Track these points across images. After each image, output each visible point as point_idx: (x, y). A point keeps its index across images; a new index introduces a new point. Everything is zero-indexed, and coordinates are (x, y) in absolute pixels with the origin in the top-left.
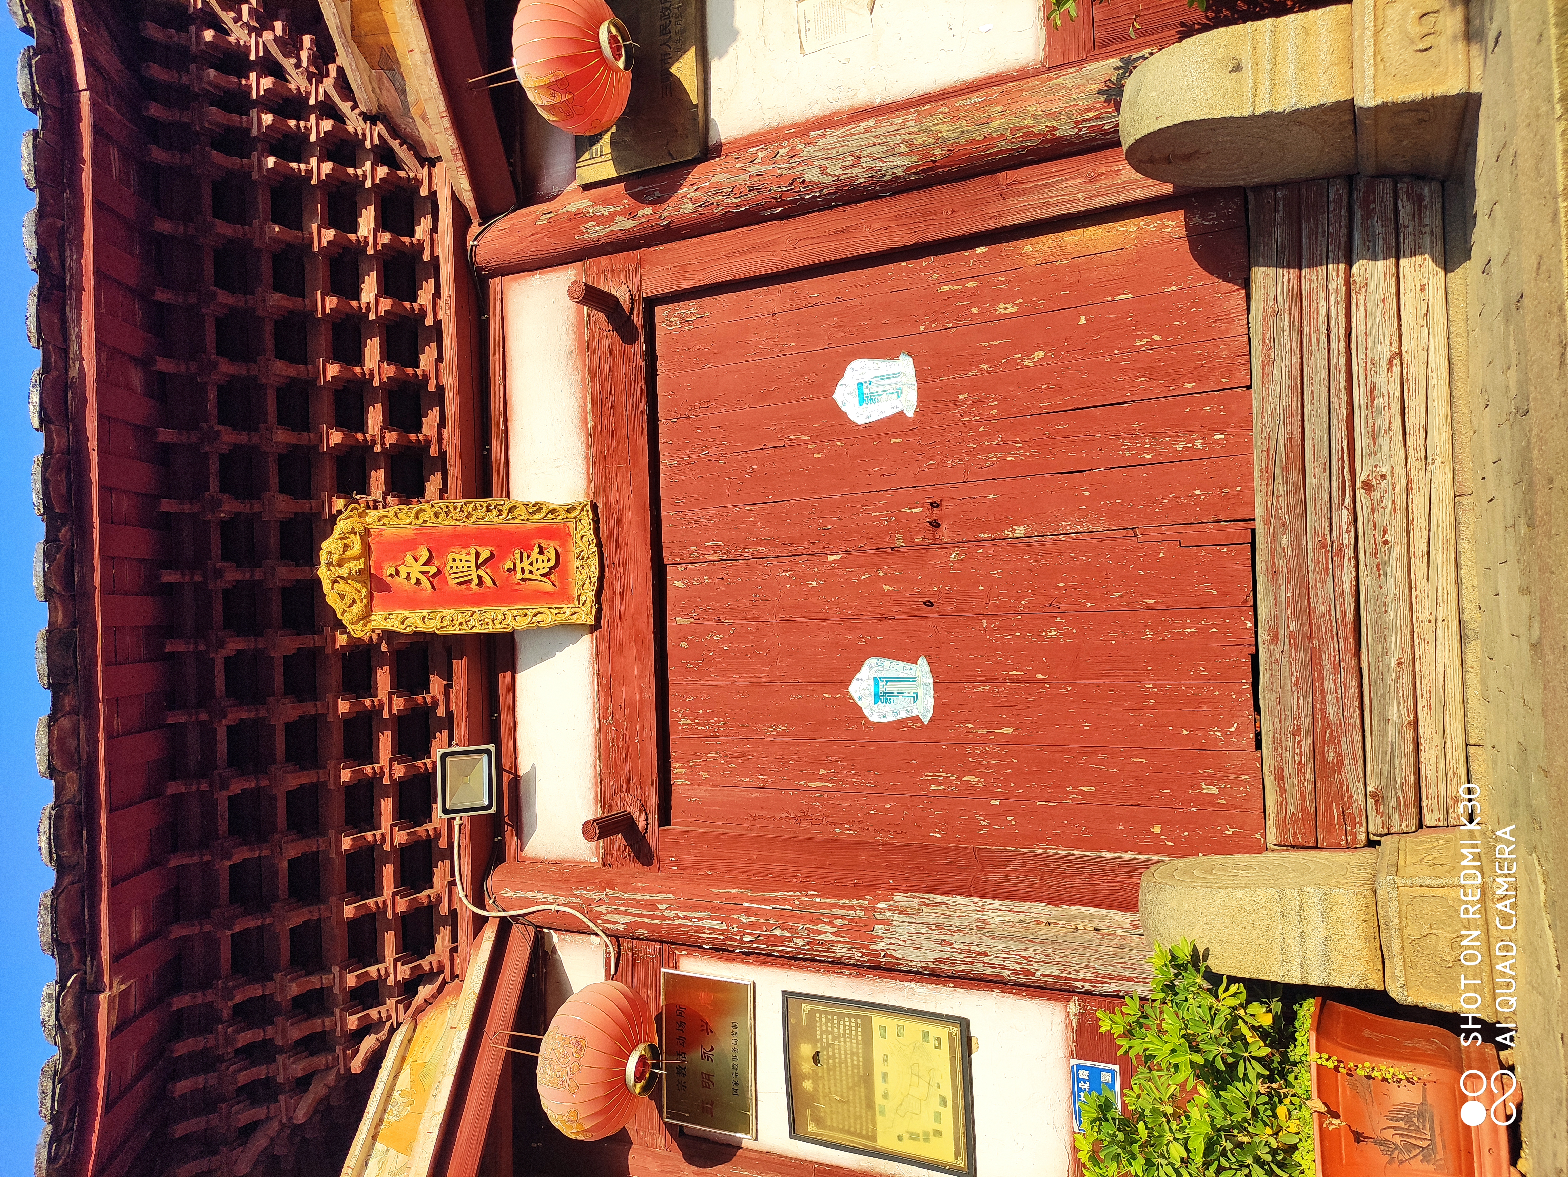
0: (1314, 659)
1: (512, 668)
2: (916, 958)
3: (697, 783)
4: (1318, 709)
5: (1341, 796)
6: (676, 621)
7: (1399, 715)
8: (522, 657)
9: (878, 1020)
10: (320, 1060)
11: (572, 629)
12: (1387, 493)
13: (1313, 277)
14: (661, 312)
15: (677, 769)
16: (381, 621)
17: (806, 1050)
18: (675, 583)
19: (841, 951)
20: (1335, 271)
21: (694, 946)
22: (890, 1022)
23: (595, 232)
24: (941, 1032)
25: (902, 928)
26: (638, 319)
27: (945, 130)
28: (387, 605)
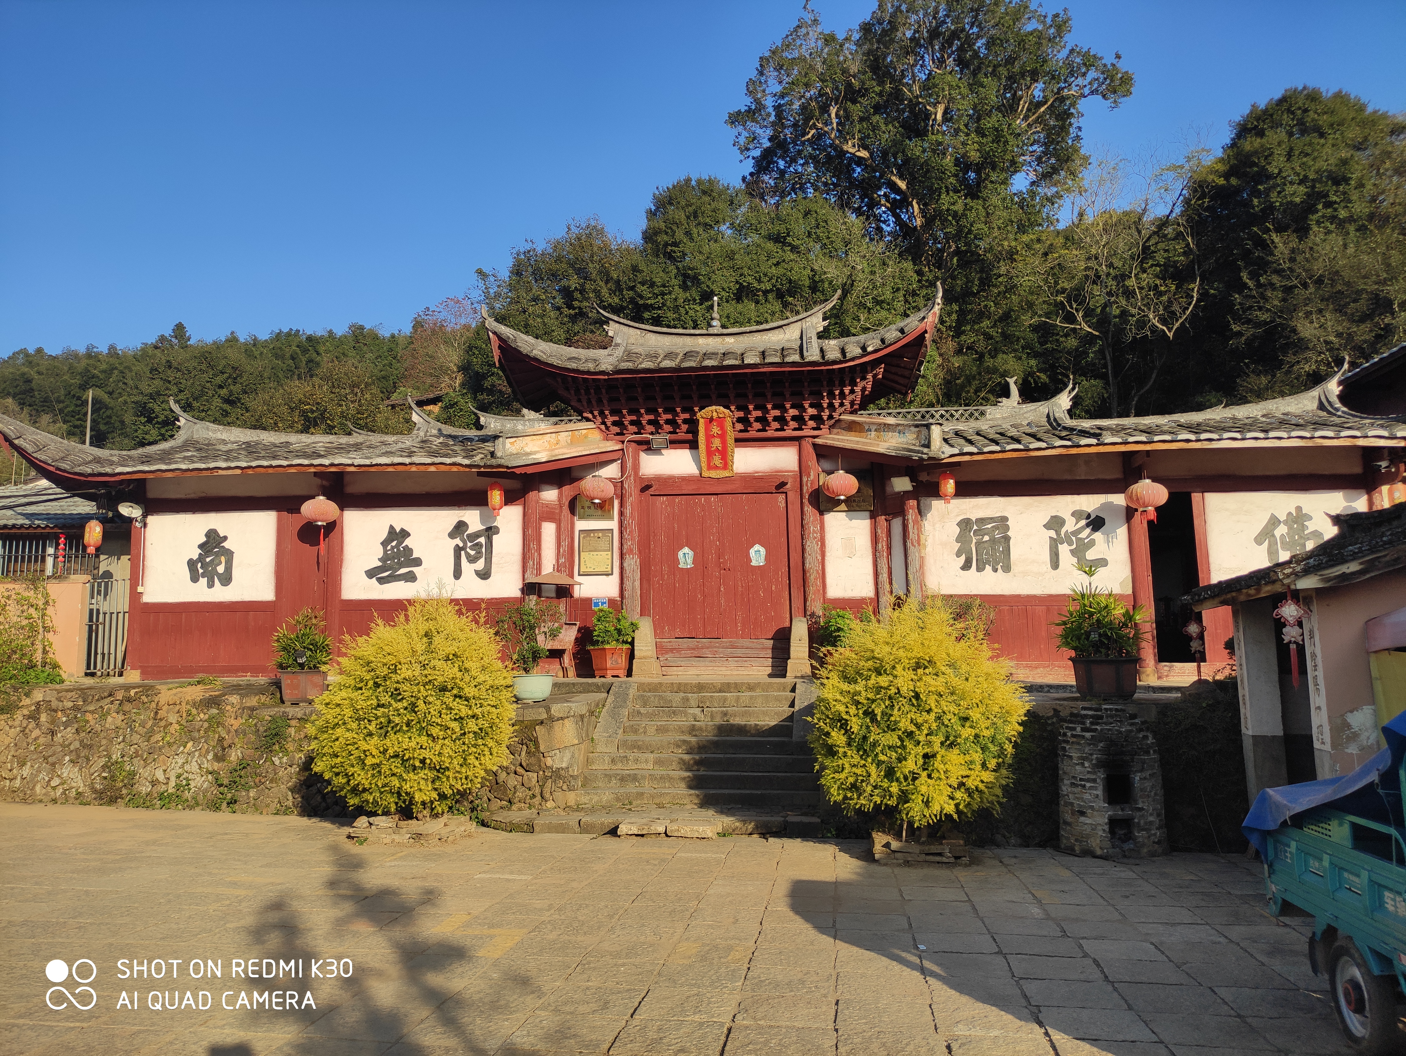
0: (694, 649)
1: (691, 448)
2: (625, 565)
3: (662, 504)
4: (683, 650)
5: (667, 653)
6: (703, 499)
7: (683, 664)
8: (693, 451)
9: (610, 553)
10: (585, 404)
11: (700, 469)
12: (726, 663)
13: (770, 651)
14: (784, 496)
15: (665, 498)
16: (702, 421)
17: (600, 535)
18: (712, 498)
19: (625, 546)
20: (770, 655)
21: (622, 505)
22: (610, 557)
23: (805, 479)
24: (609, 569)
25: (633, 562)
26: (781, 490)
27: (812, 577)
28: (706, 423)
